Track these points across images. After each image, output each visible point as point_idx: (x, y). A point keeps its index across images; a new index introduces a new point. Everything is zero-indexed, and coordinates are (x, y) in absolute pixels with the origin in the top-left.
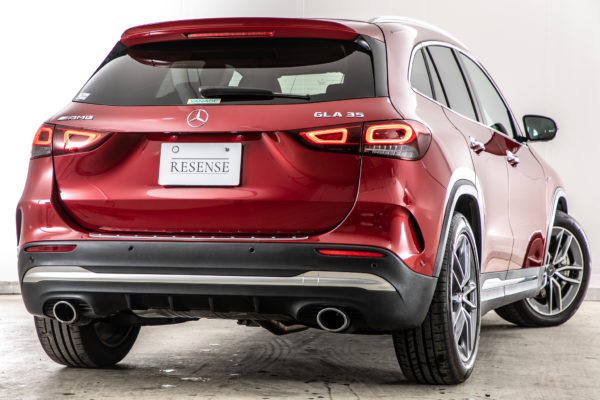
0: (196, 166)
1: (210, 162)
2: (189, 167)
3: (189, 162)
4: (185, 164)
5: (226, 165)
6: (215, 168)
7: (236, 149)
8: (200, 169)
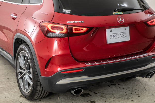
0: (117, 36)
1: (121, 34)
2: (116, 37)
3: (115, 34)
4: (114, 36)
5: (126, 34)
6: (123, 36)
7: (128, 28)
8: (119, 37)
